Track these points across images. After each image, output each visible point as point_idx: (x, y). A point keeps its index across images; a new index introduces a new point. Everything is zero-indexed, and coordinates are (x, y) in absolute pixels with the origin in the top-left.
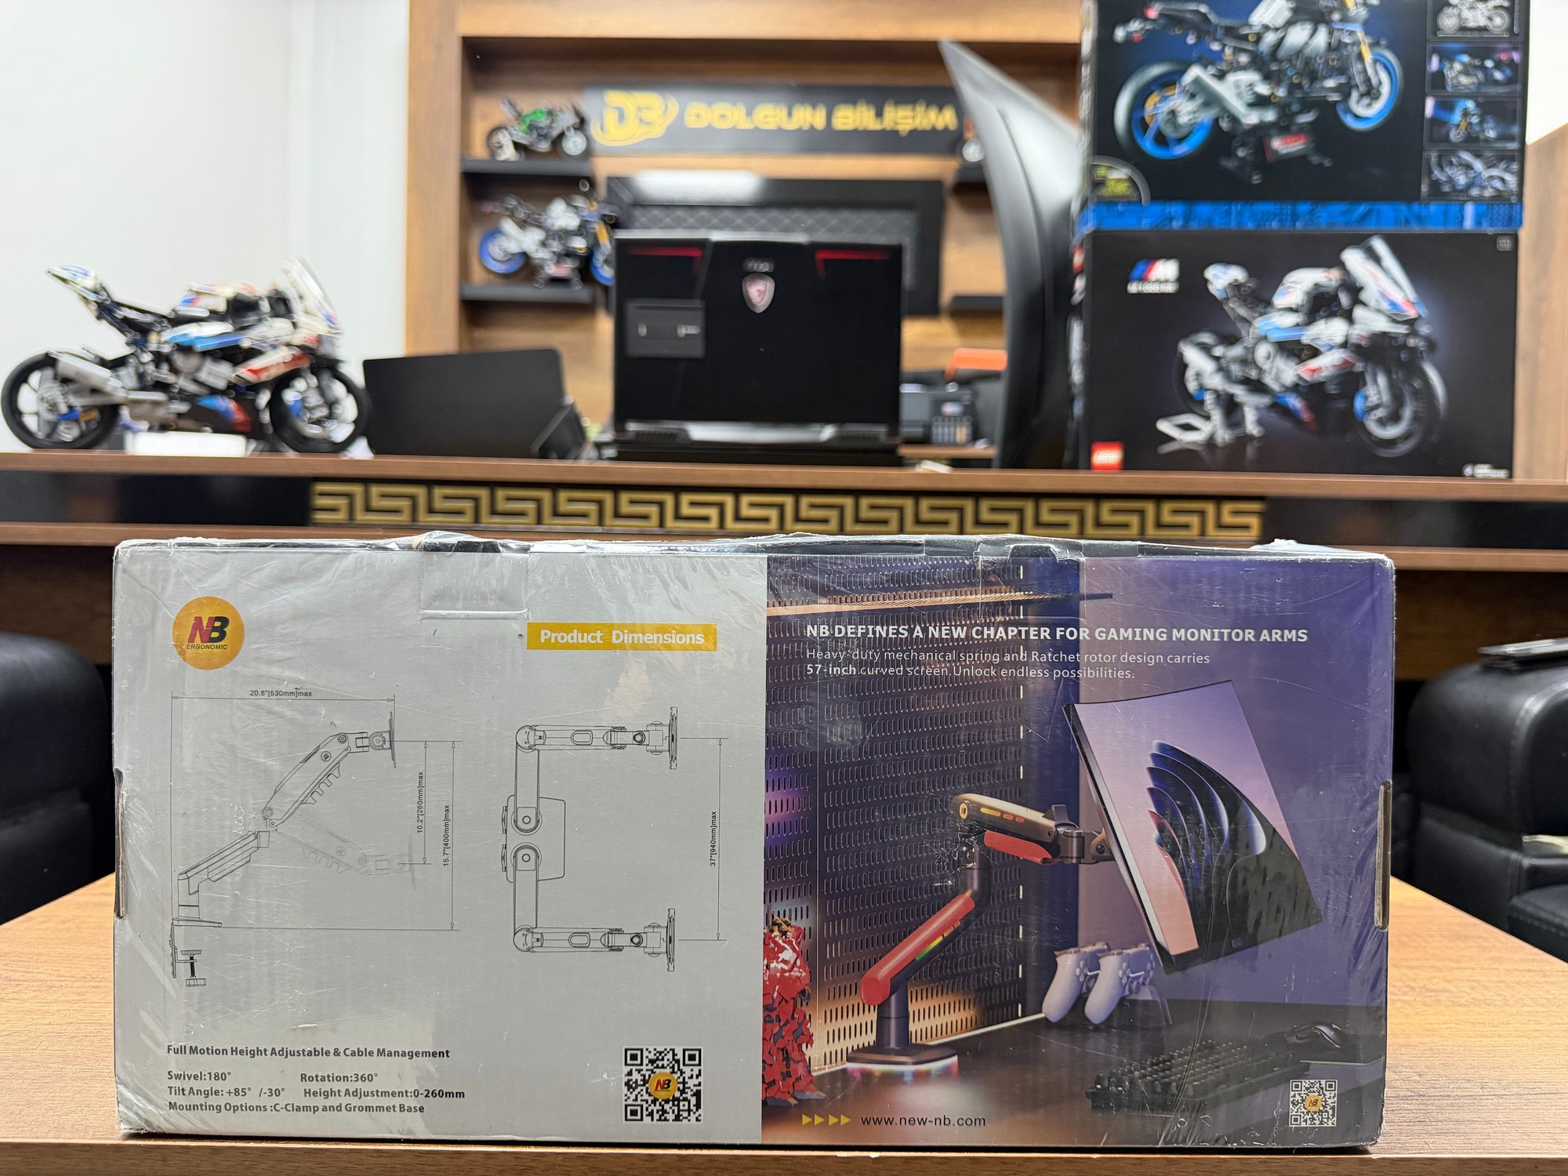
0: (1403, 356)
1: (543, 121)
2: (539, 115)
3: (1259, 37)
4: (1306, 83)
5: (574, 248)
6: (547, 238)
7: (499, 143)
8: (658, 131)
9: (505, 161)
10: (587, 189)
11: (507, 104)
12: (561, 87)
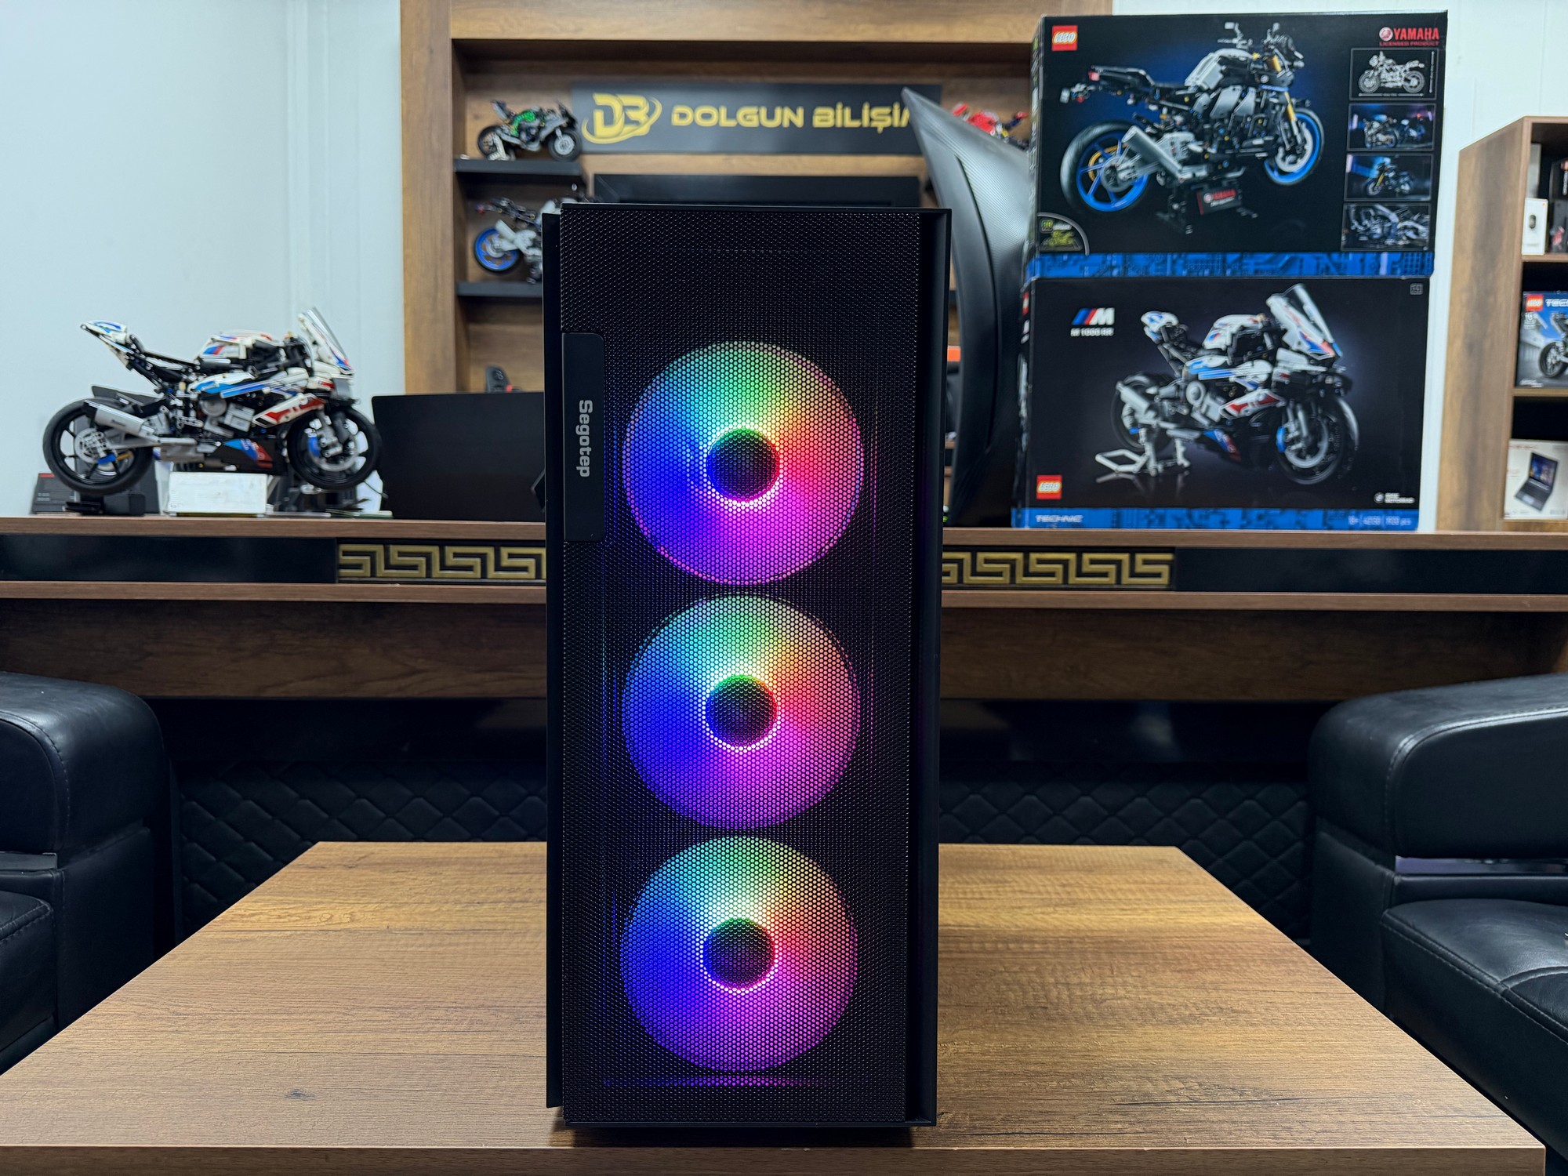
0: (1322, 393)
1: (534, 122)
2: (529, 115)
3: (1193, 99)
4: (1235, 141)
6: (538, 237)
7: (491, 144)
8: (643, 130)
9: (497, 162)
10: (576, 188)
11: (498, 106)
12: (549, 89)
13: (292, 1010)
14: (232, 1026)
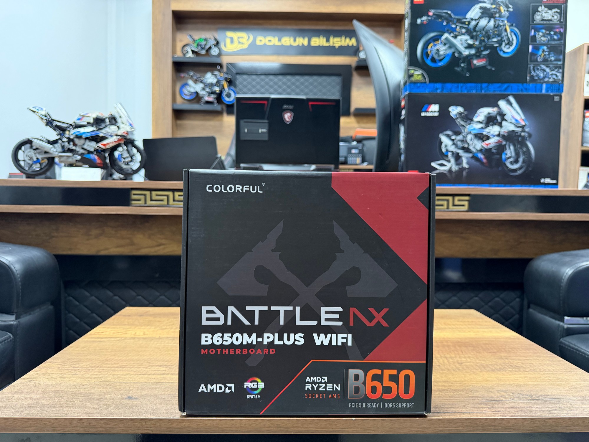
0: (520, 139)
1: (203, 43)
2: (201, 40)
3: (469, 22)
4: (486, 40)
5: (215, 90)
6: (205, 87)
7: (186, 50)
8: (246, 46)
9: (189, 58)
10: (219, 68)
11: (189, 36)
12: (209, 30)
13: (124, 366)
14: (99, 372)
